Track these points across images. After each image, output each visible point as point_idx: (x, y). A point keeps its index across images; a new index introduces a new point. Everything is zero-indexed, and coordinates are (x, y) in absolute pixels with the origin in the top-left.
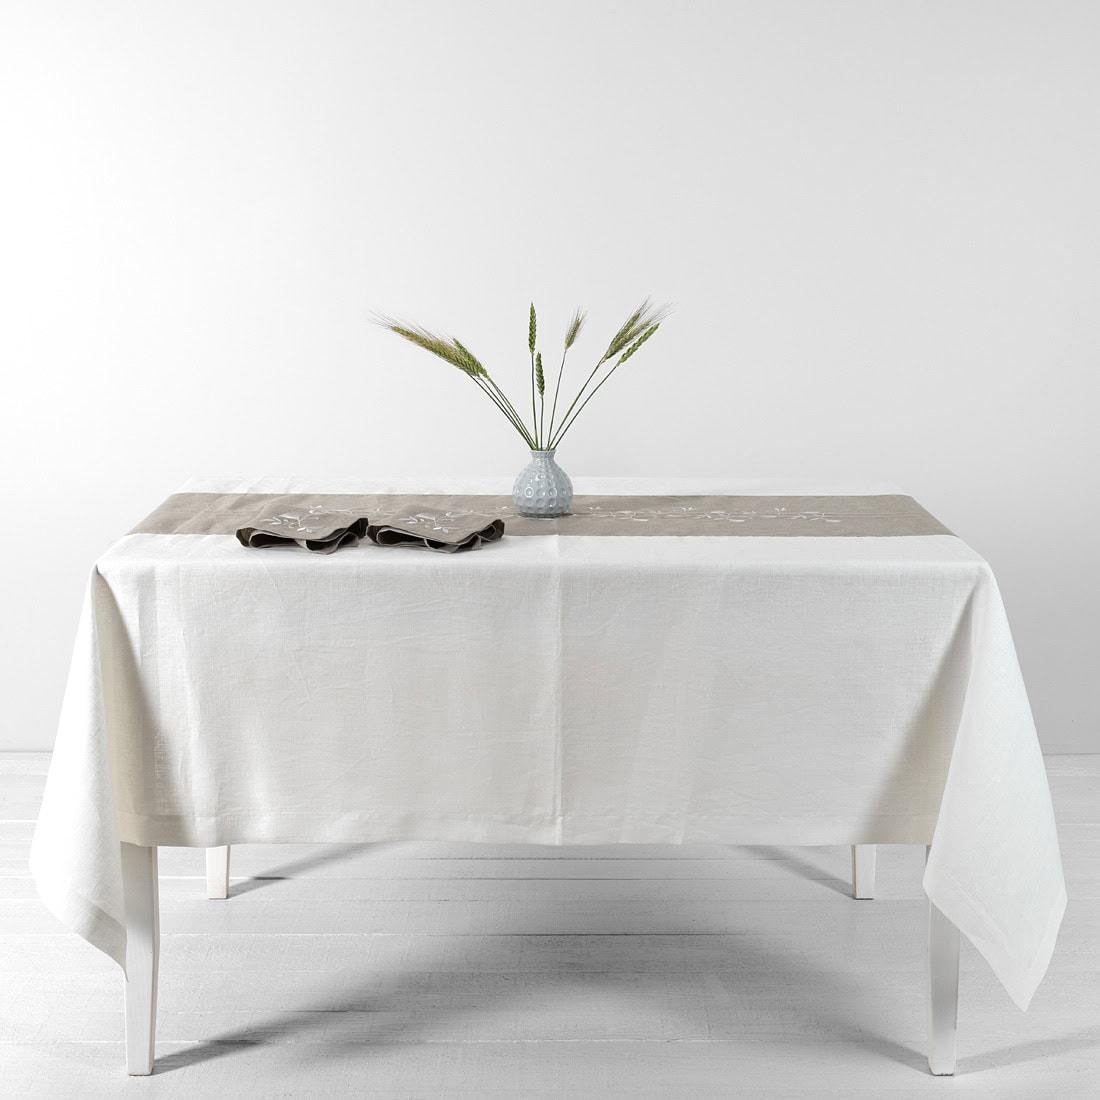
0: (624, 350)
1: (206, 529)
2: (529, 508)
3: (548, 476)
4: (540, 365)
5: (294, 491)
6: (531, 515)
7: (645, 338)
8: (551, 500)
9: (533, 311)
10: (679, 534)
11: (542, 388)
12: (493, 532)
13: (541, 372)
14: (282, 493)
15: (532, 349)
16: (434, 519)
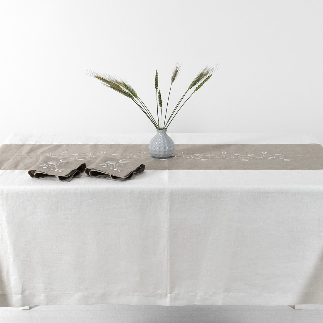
0: (197, 85)
1: (15, 167)
2: (156, 155)
3: (164, 141)
4: (160, 95)
5: (55, 143)
6: (157, 158)
7: (206, 81)
8: (165, 152)
9: (157, 73)
10: (220, 169)
11: (161, 104)
12: (140, 170)
13: (161, 98)
14: (50, 143)
15: (157, 89)
16: (114, 164)
